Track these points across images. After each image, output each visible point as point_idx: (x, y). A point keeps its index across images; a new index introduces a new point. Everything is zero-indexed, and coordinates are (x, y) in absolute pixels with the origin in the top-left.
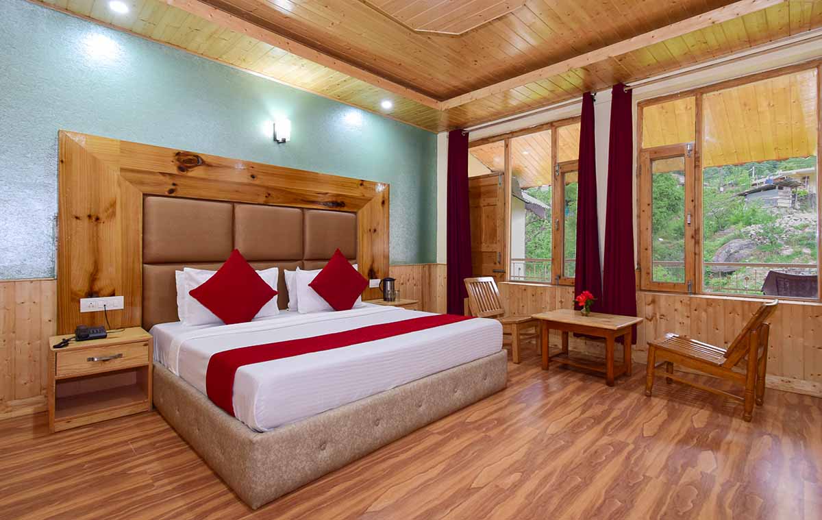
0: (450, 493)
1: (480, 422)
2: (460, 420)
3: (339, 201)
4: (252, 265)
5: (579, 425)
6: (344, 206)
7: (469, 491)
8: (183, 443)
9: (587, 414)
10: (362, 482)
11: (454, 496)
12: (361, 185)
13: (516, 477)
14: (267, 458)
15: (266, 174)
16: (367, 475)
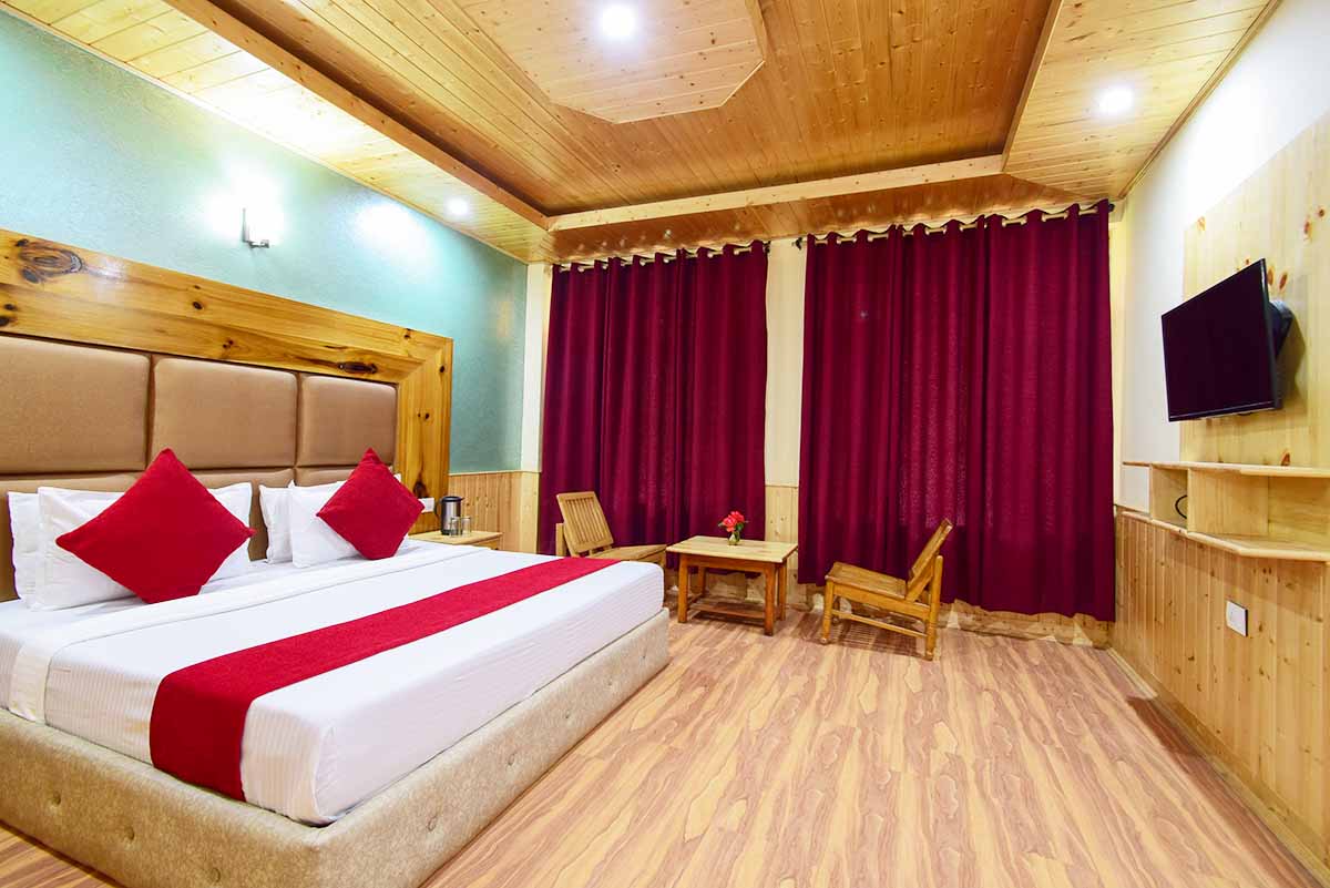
0: (659, 857)
1: (653, 727)
2: (622, 728)
3: (366, 363)
4: (200, 478)
5: (784, 710)
6: (374, 373)
7: (685, 847)
8: (75, 870)
9: (789, 692)
10: (506, 871)
11: (667, 861)
12: (407, 337)
13: (739, 809)
14: (340, 875)
15: (227, 303)
16: (509, 858)
